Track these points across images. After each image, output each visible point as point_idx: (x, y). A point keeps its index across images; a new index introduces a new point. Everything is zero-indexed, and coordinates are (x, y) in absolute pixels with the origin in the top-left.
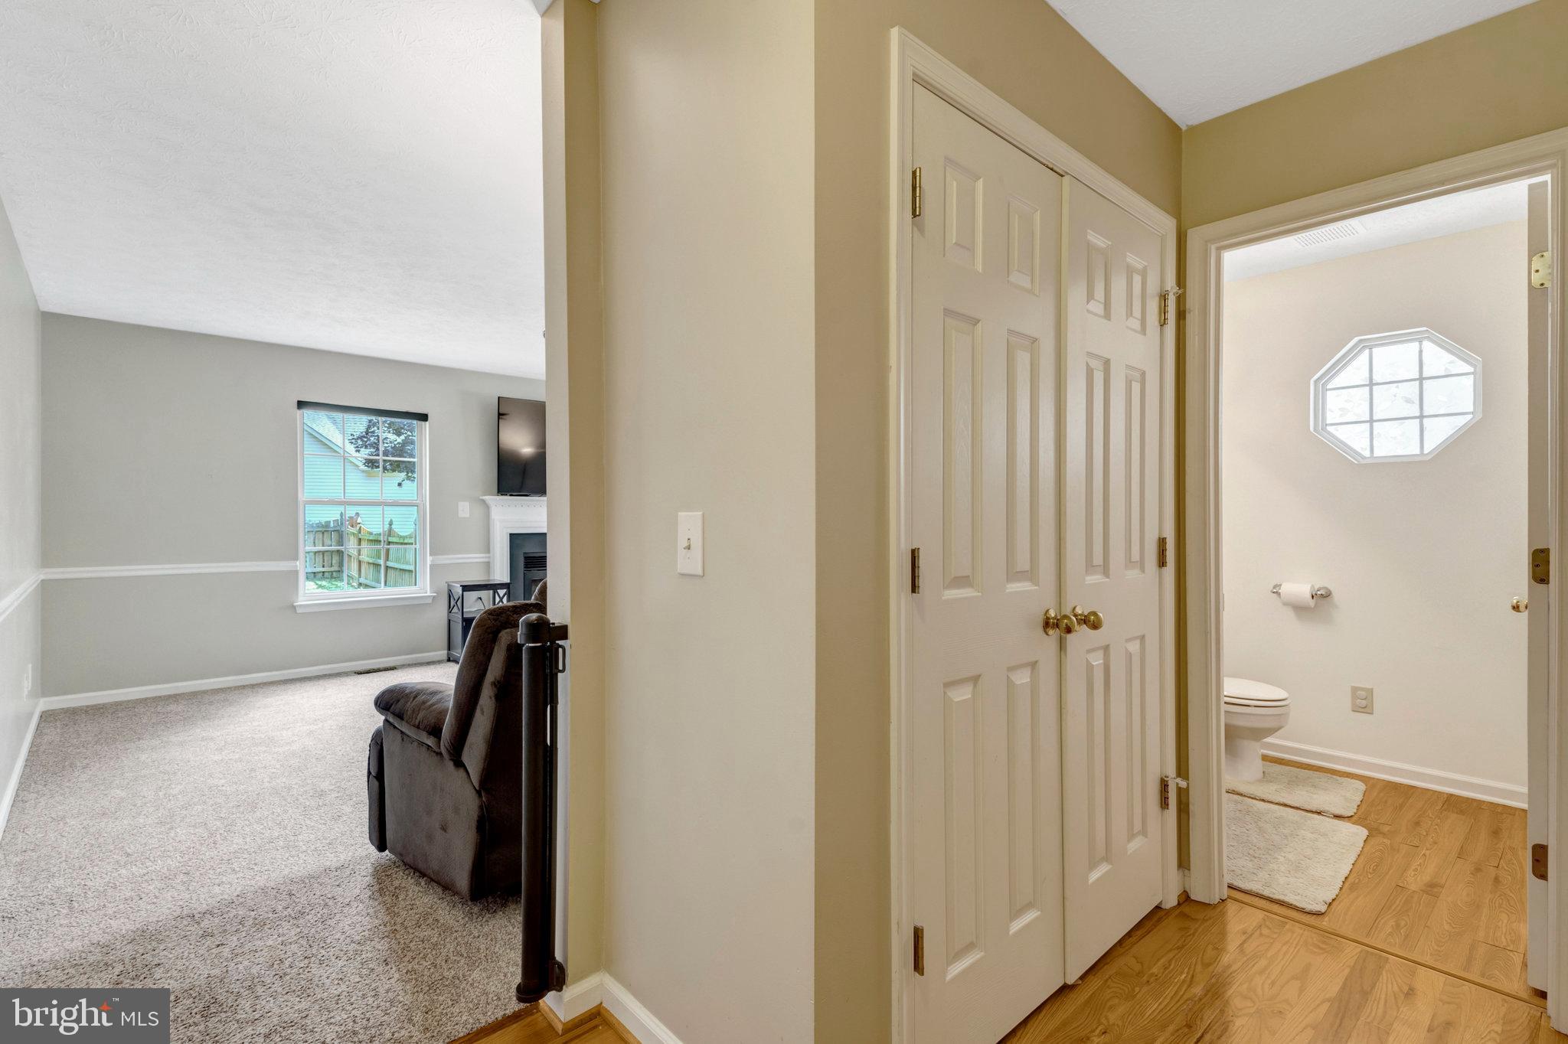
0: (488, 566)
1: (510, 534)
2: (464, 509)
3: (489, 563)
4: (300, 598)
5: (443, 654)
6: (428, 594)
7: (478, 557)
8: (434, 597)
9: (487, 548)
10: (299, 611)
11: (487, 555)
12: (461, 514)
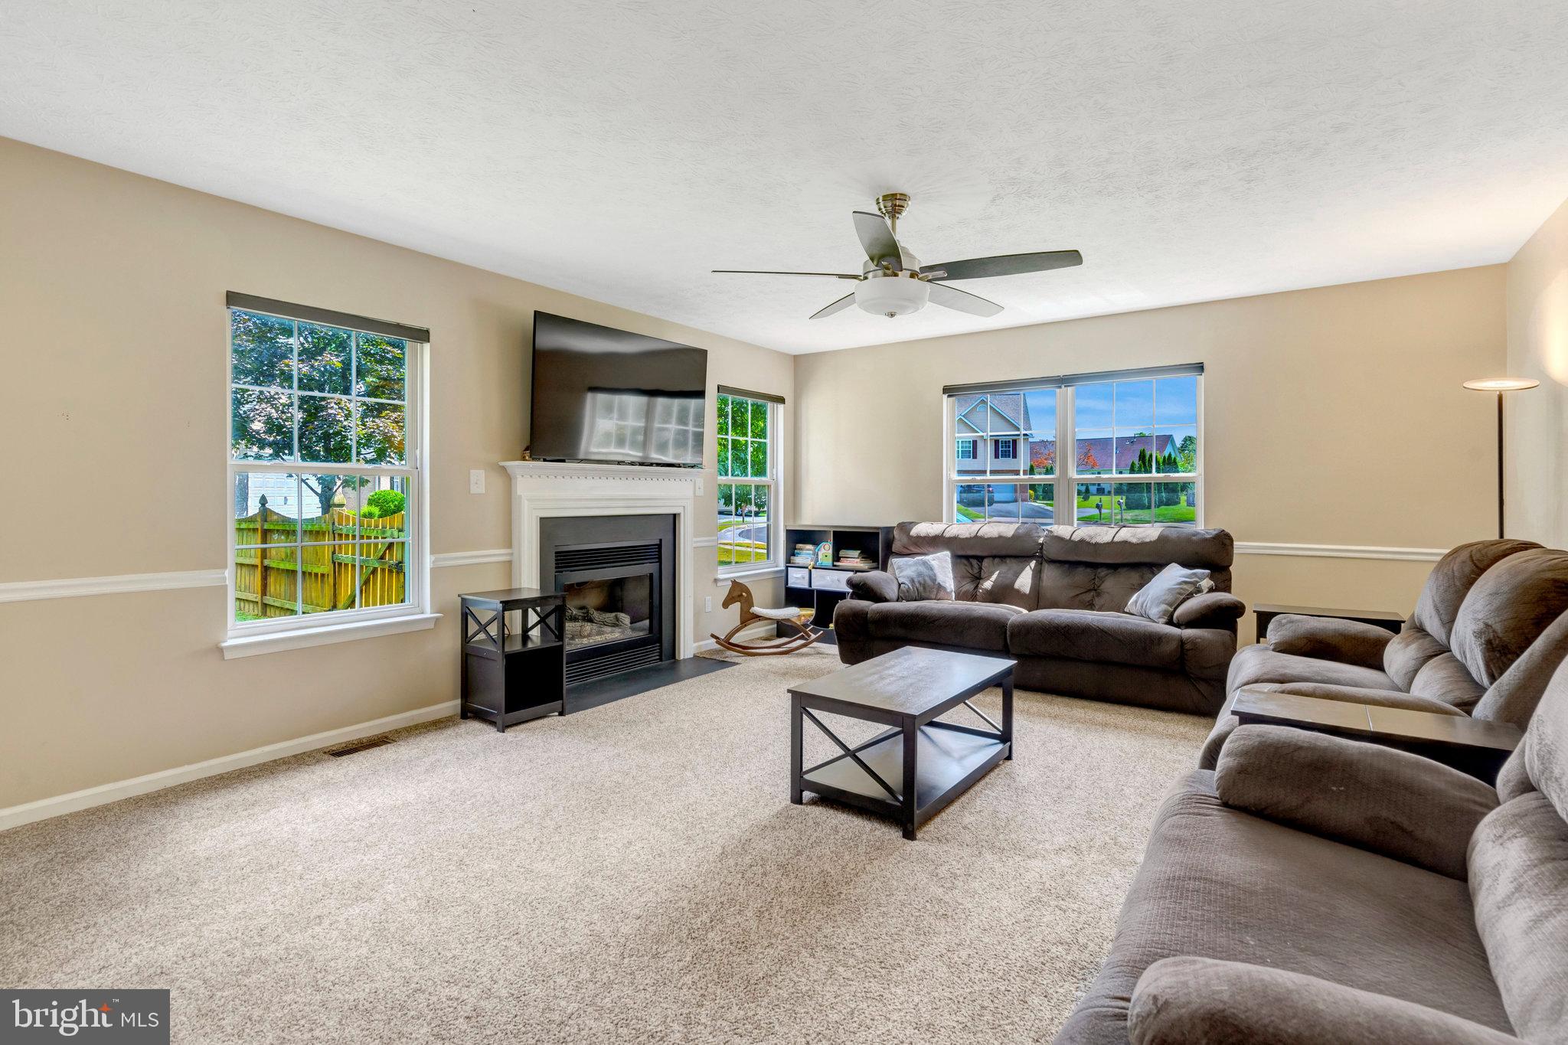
0: (509, 567)
1: (541, 518)
2: (480, 481)
3: (510, 562)
4: (230, 633)
5: (454, 705)
6: (428, 615)
7: (498, 554)
8: (437, 619)
9: (508, 539)
10: (228, 656)
11: (508, 551)
12: (474, 489)
